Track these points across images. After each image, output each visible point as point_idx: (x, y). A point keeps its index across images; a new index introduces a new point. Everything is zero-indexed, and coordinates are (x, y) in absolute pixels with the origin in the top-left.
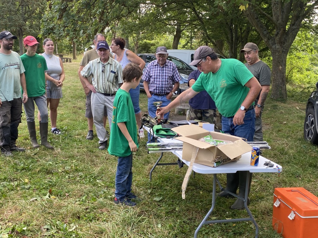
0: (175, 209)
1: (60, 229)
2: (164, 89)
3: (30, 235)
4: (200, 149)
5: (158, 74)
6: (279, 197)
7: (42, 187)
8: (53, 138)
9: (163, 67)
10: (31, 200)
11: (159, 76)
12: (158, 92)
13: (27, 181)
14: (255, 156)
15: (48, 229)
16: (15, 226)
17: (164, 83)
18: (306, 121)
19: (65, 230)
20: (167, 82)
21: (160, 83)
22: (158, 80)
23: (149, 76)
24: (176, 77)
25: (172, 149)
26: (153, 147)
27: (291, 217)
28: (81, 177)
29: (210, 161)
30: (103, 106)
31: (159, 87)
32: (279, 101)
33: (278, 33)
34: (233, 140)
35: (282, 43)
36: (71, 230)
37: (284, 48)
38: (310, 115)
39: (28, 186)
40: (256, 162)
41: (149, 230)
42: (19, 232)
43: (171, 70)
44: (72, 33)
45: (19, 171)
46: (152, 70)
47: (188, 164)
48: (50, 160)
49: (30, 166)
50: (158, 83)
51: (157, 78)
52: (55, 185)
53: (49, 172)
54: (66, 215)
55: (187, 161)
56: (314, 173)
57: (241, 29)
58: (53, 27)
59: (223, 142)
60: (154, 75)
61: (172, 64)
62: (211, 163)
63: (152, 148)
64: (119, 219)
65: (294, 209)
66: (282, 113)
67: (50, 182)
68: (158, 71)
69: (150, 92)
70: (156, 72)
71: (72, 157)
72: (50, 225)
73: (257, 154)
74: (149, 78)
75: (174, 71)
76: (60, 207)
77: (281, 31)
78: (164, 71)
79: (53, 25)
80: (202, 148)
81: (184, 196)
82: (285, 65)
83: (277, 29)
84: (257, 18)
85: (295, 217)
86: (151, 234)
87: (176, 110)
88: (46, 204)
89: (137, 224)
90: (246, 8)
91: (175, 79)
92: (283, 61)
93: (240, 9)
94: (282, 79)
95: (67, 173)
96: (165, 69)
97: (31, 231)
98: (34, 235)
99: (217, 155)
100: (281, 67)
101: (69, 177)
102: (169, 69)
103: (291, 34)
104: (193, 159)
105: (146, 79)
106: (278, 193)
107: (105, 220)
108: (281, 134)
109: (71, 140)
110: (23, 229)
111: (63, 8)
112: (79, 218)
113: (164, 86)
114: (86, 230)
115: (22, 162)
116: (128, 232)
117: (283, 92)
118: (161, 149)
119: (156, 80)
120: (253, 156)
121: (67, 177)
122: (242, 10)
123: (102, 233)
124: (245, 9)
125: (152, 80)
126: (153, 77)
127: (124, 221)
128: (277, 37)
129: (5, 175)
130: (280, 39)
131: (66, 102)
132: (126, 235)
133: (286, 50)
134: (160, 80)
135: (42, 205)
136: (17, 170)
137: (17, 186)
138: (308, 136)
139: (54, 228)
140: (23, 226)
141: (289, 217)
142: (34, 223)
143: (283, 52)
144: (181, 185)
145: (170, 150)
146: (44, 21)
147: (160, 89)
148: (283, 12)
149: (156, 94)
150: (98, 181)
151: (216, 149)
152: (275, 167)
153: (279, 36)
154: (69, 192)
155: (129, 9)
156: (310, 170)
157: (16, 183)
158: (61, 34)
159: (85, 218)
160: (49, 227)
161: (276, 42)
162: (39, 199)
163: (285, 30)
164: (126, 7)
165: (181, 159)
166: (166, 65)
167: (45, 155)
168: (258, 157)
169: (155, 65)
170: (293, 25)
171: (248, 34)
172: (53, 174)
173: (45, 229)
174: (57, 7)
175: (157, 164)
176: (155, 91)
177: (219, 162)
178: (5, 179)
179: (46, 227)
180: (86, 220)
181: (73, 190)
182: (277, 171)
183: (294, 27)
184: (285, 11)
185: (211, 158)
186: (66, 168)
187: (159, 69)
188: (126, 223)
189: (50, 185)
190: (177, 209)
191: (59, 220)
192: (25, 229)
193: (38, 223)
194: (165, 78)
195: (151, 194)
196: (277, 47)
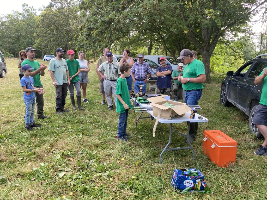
0: (150, 142)
1: (88, 153)
2: (142, 77)
3: (72, 157)
4: (162, 110)
5: (139, 69)
6: (206, 136)
7: (78, 131)
8: (84, 104)
9: (142, 65)
10: (73, 138)
11: (140, 70)
12: (140, 79)
13: (70, 127)
14: (193, 113)
15: (81, 153)
16: (64, 152)
17: (142, 74)
18: (221, 93)
19: (90, 154)
20: (144, 73)
21: (140, 74)
22: (139, 72)
23: (134, 70)
24: (149, 71)
25: (148, 110)
26: (138, 109)
27: (213, 146)
28: (99, 125)
29: (168, 116)
30: (110, 87)
31: (140, 76)
32: (206, 83)
33: (205, 45)
34: (181, 105)
35: (207, 51)
36: (93, 154)
37: (209, 54)
38: (224, 90)
39: (71, 130)
40: (194, 117)
41: (136, 154)
42: (66, 155)
43: (146, 66)
44: (93, 48)
45: (66, 122)
46: (136, 67)
47: (156, 118)
48: (82, 116)
49: (72, 120)
50: (139, 74)
51: (138, 71)
52: (85, 130)
53: (82, 123)
54: (91, 146)
55: (156, 116)
56: (226, 122)
57: (185, 44)
58: (83, 44)
59: (175, 106)
60: (137, 70)
61: (146, 64)
62: (169, 117)
63: (136, 110)
64: (119, 148)
65: (215, 142)
66: (208, 89)
67: (82, 128)
68: (139, 67)
69: (135, 79)
70: (138, 68)
71: (94, 114)
72: (83, 151)
73: (194, 113)
74: (134, 71)
75: (147, 67)
76: (88, 141)
77: (207, 44)
78: (142, 67)
79: (83, 43)
80: (164, 109)
81: (154, 136)
82: (209, 63)
83: (205, 43)
84: (194, 37)
85: (215, 147)
86: (136, 156)
87: (150, 88)
88: (80, 140)
89: (129, 150)
90: (187, 31)
91: (148, 71)
92: (208, 60)
93: (184, 33)
94: (208, 70)
95: (91, 123)
96: (142, 66)
97: (72, 155)
98: (74, 156)
99: (172, 113)
100: (207, 64)
101: (92, 125)
102: (145, 66)
103: (212, 46)
104: (159, 115)
105: (133, 72)
106: (206, 134)
107: (112, 149)
108: (207, 101)
109: (93, 105)
110: (68, 153)
111: (88, 34)
112: (98, 147)
113: (142, 75)
114: (102, 154)
115: (68, 117)
116: (124, 155)
117: (208, 77)
118: (141, 110)
119: (138, 72)
120: (192, 113)
121: (91, 125)
122: (185, 33)
123: (110, 155)
124: (187, 33)
125: (136, 72)
126: (136, 71)
127: (122, 149)
128: (205, 48)
129: (59, 124)
130: (207, 48)
131: (90, 85)
132: (123, 157)
133: (210, 54)
134: (140, 72)
135: (78, 140)
136: (65, 122)
137: (65, 130)
138: (222, 101)
139: (84, 153)
140: (68, 151)
141: (212, 146)
142: (74, 150)
143: (208, 55)
144: (153, 129)
145: (146, 110)
146: (78, 42)
147: (140, 77)
148: (208, 34)
149: (138, 80)
150: (108, 127)
151: (171, 109)
152: (204, 119)
153: (206, 47)
154: (92, 133)
155: (124, 34)
156: (224, 120)
157: (64, 129)
158: (87, 48)
159: (101, 147)
160: (82, 152)
161: (204, 50)
162: (77, 137)
163: (209, 43)
164: (122, 33)
165: (152, 115)
166: (143, 64)
167: (80, 113)
168: (194, 114)
169: (137, 64)
170: (214, 41)
171: (189, 46)
172: (84, 123)
173: (80, 153)
174: (85, 34)
175: (140, 118)
176: (138, 78)
177: (173, 117)
178: (59, 126)
179: (80, 152)
180: (102, 148)
181: (95, 132)
182: (205, 122)
183: (214, 42)
184: (209, 33)
185: (168, 115)
186: (91, 120)
187: (139, 66)
188: (123, 150)
189: (82, 130)
190: (151, 142)
191: (87, 149)
192: (69, 153)
193: (76, 150)
194: (143, 71)
195: (136, 134)
196: (205, 53)
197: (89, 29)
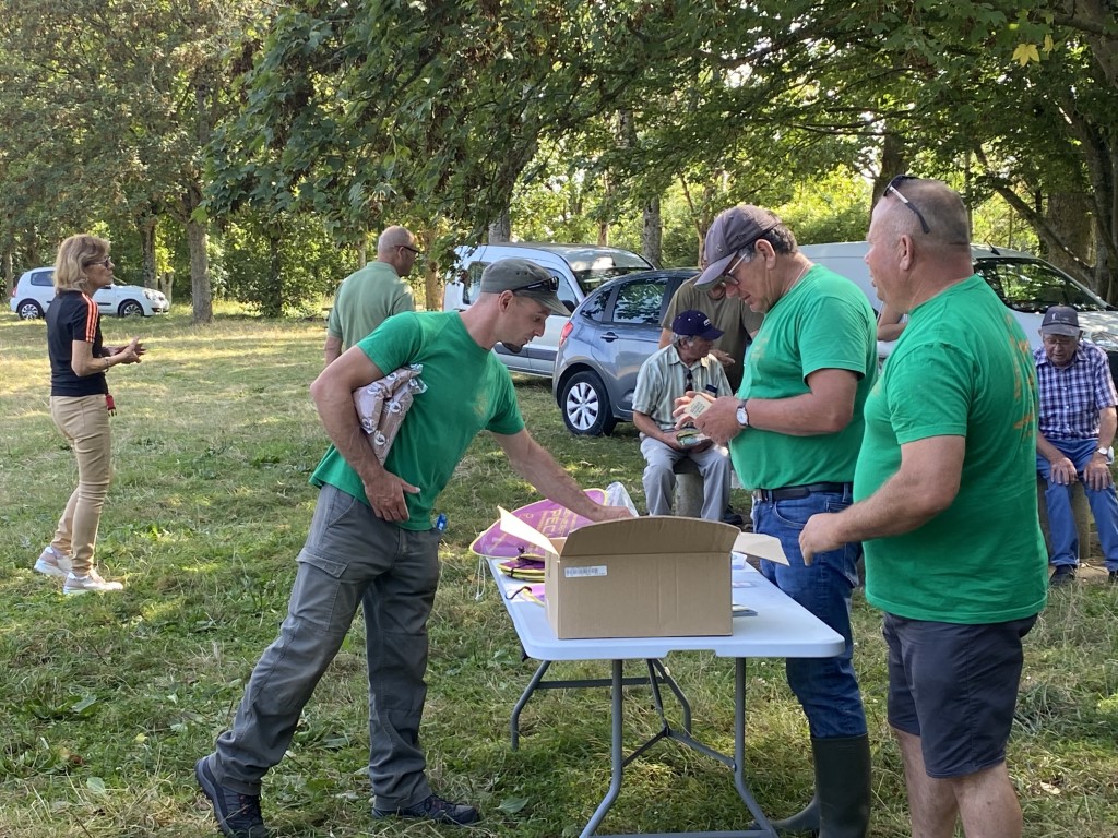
44: (323, 197)
90: (1040, 52)
124: (1036, 58)
197: (291, 60)
